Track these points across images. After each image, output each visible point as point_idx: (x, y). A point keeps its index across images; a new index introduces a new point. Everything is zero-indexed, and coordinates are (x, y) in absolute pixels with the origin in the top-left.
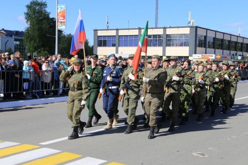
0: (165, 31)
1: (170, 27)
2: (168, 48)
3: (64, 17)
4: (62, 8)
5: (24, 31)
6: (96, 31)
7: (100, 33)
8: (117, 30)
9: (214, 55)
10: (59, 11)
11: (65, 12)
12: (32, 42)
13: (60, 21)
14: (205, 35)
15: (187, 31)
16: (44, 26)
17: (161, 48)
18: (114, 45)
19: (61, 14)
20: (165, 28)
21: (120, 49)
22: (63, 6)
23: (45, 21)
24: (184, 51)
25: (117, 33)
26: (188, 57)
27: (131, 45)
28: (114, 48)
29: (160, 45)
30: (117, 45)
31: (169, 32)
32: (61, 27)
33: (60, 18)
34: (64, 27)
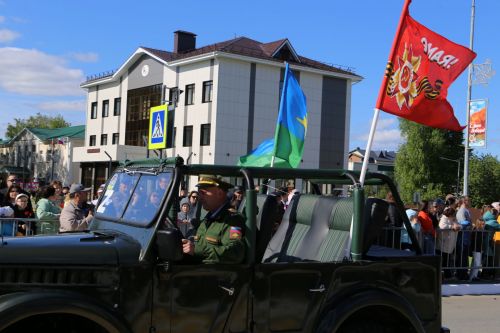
3: (483, 123)
4: (478, 106)
5: (396, 151)
10: (472, 112)
11: (484, 115)
12: (412, 172)
13: (473, 131)
16: (433, 141)
19: (477, 118)
22: (481, 103)
32: (475, 144)
33: (475, 126)
34: (481, 143)
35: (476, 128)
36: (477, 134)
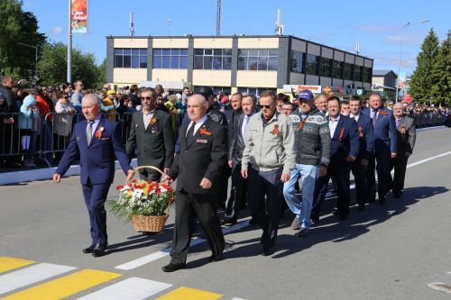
0: (235, 43)
1: (244, 36)
2: (240, 73)
3: (84, 11)
6: (110, 39)
7: (118, 43)
8: (150, 38)
9: (320, 87)
11: (86, 3)
14: (304, 51)
15: (274, 43)
16: (9, 27)
17: (228, 73)
18: (144, 66)
19: (78, 6)
20: (235, 38)
21: (156, 72)
23: (11, 18)
24: (268, 79)
25: (150, 43)
26: (275, 89)
27: (175, 66)
28: (144, 71)
29: (227, 67)
30: (149, 65)
31: (242, 44)
32: (77, 31)
33: (78, 13)
34: (83, 30)
35: (78, 15)
36: (79, 21)
